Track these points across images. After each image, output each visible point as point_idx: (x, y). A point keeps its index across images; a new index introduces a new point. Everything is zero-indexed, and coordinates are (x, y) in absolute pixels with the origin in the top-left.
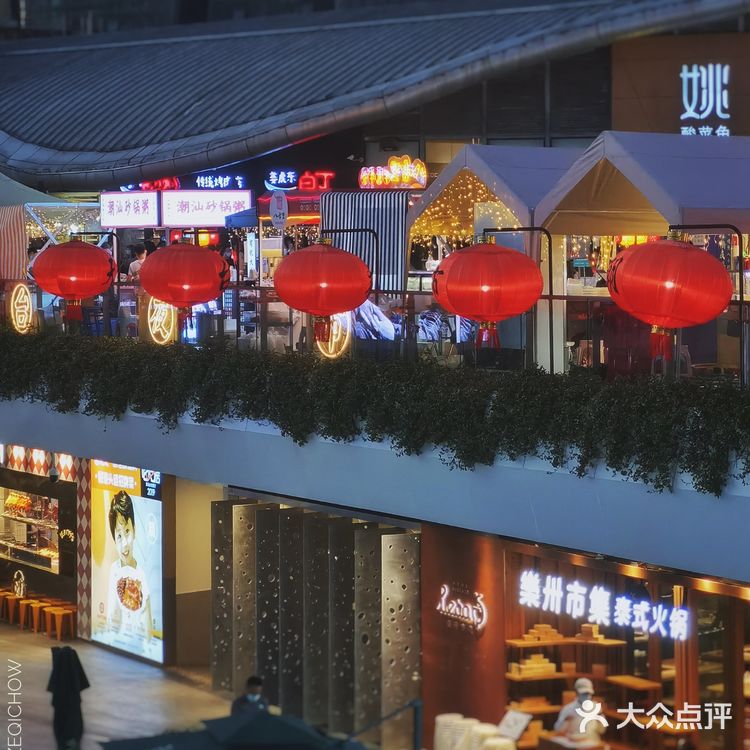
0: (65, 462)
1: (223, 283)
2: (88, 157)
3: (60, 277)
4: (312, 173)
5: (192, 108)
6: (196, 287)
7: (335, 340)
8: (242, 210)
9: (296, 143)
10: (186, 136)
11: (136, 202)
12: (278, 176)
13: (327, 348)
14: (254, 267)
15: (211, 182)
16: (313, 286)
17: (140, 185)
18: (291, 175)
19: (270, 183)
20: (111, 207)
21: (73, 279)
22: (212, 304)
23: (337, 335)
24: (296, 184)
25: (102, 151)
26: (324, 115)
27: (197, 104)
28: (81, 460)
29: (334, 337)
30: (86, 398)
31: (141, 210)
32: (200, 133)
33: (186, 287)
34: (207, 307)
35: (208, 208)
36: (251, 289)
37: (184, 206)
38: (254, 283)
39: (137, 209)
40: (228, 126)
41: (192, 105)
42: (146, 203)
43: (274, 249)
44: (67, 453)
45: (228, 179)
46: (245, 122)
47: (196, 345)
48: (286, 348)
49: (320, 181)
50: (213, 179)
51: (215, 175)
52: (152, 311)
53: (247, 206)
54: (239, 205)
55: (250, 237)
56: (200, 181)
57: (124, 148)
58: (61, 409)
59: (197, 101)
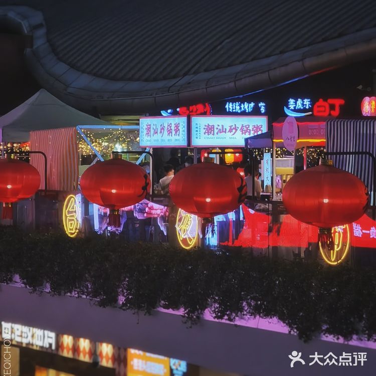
0: (106, 349)
1: (241, 196)
2: (134, 86)
3: (103, 189)
4: (326, 100)
5: (223, 44)
6: (217, 200)
7: (336, 249)
8: (260, 133)
9: (312, 74)
10: (217, 68)
11: (170, 125)
12: (296, 103)
13: (330, 256)
14: (269, 183)
15: (238, 108)
16: (316, 202)
17: (178, 110)
18: (307, 102)
19: (288, 108)
20: (149, 129)
21: (114, 191)
22: (232, 216)
23: (338, 245)
24: (310, 110)
25: (146, 80)
26: (337, 50)
27: (227, 41)
28: (119, 349)
29: (336, 246)
30: (123, 295)
31: (174, 132)
32: (229, 65)
33: (208, 200)
34: (227, 218)
35: (230, 131)
36: (265, 203)
37: (210, 129)
38: (268, 197)
39: (170, 132)
40: (253, 60)
41: (223, 41)
42: (177, 126)
43: (287, 167)
44: (108, 342)
45: (252, 105)
46: (267, 56)
47: (216, 251)
48: (295, 255)
49: (332, 107)
50: (240, 105)
51: (242, 101)
52: (180, 220)
53: (265, 130)
54: (257, 128)
55: (267, 156)
56: (229, 106)
57: (165, 78)
58: (102, 304)
59: (228, 38)
